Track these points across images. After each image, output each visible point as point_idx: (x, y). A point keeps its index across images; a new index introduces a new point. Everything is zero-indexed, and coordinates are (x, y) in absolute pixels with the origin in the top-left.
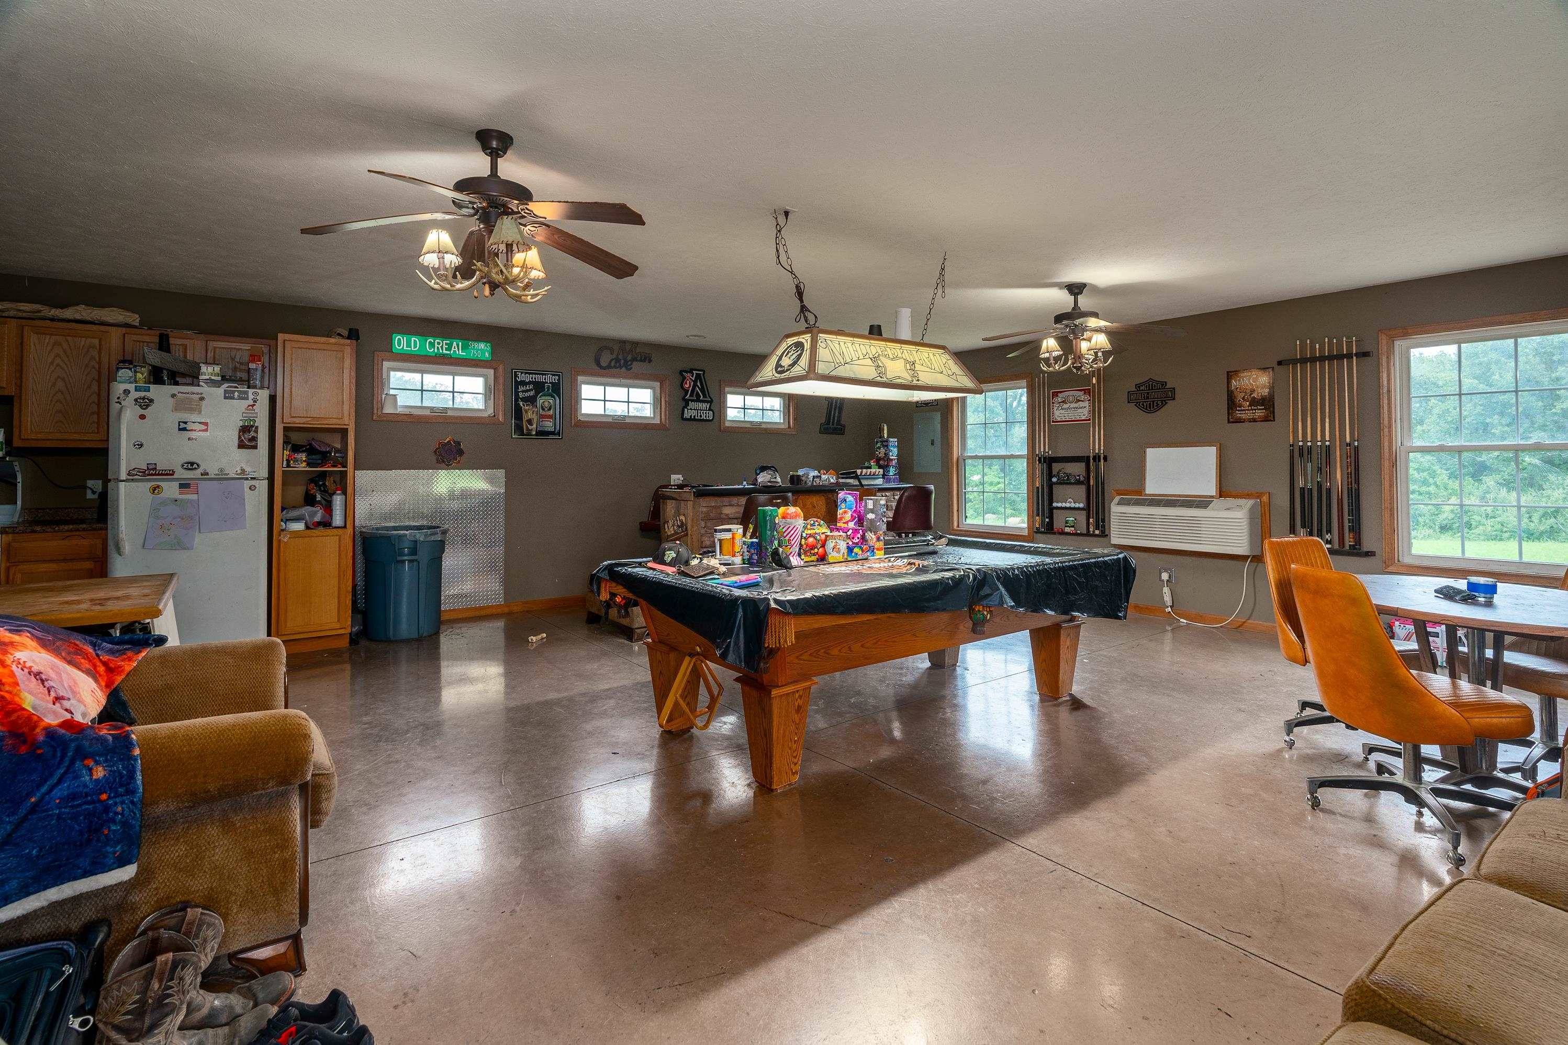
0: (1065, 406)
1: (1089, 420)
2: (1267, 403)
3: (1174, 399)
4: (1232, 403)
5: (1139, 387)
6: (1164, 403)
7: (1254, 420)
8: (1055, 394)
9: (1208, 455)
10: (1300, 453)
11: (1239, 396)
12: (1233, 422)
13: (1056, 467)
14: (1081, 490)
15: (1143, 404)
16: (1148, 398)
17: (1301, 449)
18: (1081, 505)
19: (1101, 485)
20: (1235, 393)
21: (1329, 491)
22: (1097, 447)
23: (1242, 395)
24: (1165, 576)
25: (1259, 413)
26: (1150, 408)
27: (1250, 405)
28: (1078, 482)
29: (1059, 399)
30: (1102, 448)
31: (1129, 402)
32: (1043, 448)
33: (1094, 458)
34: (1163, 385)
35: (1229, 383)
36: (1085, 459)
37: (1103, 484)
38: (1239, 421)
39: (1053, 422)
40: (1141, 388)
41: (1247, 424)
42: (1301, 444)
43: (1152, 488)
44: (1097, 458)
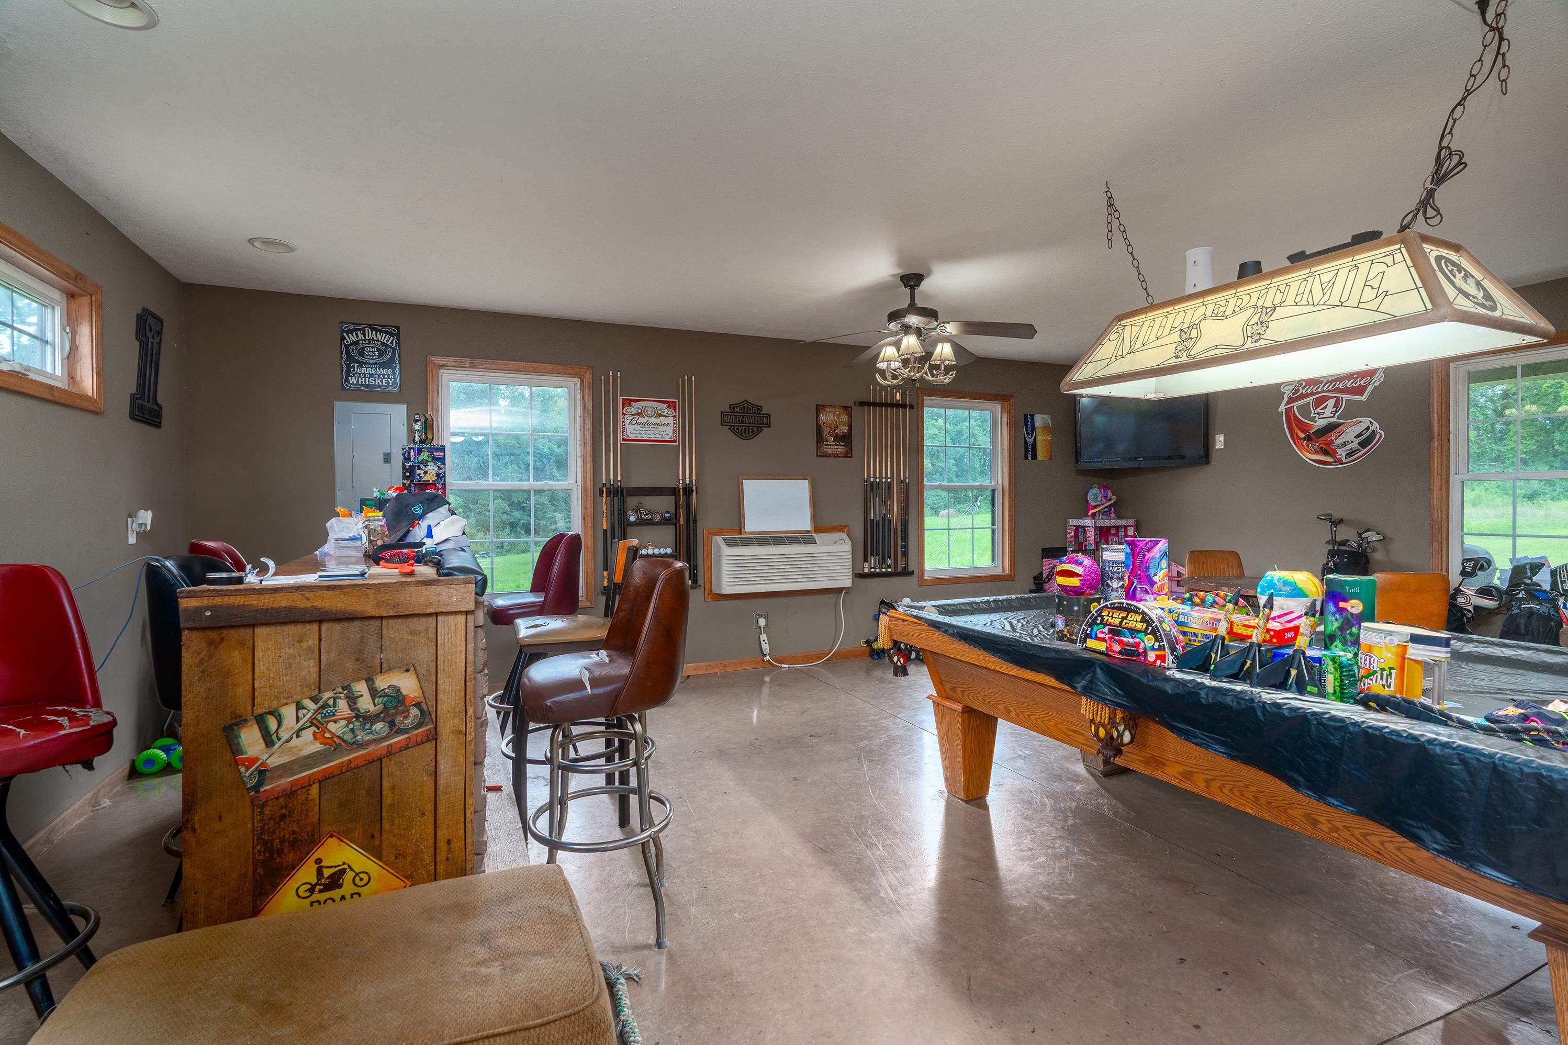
0: (641, 420)
1: (675, 441)
2: (846, 439)
3: (769, 427)
4: (820, 439)
5: (733, 408)
6: (760, 430)
7: (836, 456)
8: (627, 403)
9: (800, 489)
10: (872, 488)
11: (826, 431)
12: (821, 456)
13: (632, 501)
14: (668, 533)
15: (738, 429)
16: (743, 422)
17: (872, 484)
18: (669, 551)
19: (692, 521)
20: (823, 427)
21: (890, 521)
22: (687, 477)
23: (828, 430)
24: (762, 622)
25: (841, 449)
26: (745, 434)
27: (834, 441)
28: (665, 522)
29: (633, 410)
30: (694, 478)
31: (722, 425)
32: (613, 474)
33: (685, 489)
34: (758, 409)
35: (817, 416)
36: (673, 491)
37: (695, 521)
38: (826, 455)
39: (624, 440)
40: (736, 410)
41: (832, 459)
42: (872, 480)
43: (752, 525)
44: (688, 490)
